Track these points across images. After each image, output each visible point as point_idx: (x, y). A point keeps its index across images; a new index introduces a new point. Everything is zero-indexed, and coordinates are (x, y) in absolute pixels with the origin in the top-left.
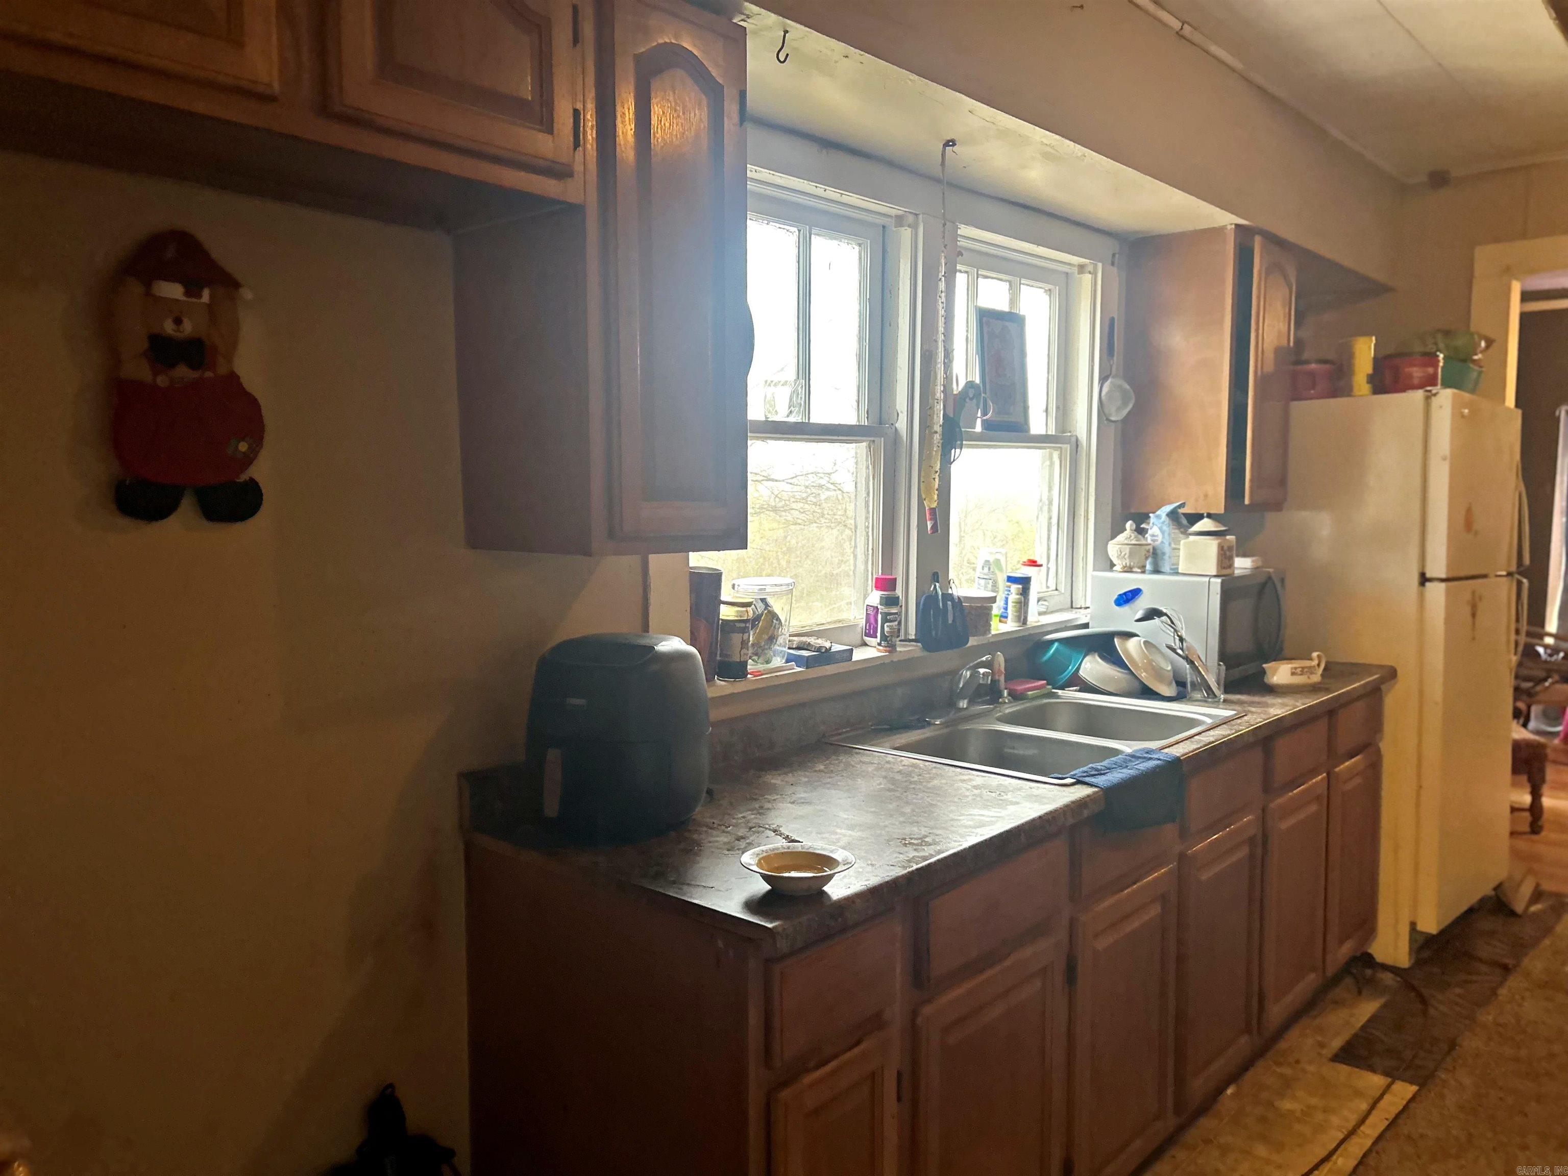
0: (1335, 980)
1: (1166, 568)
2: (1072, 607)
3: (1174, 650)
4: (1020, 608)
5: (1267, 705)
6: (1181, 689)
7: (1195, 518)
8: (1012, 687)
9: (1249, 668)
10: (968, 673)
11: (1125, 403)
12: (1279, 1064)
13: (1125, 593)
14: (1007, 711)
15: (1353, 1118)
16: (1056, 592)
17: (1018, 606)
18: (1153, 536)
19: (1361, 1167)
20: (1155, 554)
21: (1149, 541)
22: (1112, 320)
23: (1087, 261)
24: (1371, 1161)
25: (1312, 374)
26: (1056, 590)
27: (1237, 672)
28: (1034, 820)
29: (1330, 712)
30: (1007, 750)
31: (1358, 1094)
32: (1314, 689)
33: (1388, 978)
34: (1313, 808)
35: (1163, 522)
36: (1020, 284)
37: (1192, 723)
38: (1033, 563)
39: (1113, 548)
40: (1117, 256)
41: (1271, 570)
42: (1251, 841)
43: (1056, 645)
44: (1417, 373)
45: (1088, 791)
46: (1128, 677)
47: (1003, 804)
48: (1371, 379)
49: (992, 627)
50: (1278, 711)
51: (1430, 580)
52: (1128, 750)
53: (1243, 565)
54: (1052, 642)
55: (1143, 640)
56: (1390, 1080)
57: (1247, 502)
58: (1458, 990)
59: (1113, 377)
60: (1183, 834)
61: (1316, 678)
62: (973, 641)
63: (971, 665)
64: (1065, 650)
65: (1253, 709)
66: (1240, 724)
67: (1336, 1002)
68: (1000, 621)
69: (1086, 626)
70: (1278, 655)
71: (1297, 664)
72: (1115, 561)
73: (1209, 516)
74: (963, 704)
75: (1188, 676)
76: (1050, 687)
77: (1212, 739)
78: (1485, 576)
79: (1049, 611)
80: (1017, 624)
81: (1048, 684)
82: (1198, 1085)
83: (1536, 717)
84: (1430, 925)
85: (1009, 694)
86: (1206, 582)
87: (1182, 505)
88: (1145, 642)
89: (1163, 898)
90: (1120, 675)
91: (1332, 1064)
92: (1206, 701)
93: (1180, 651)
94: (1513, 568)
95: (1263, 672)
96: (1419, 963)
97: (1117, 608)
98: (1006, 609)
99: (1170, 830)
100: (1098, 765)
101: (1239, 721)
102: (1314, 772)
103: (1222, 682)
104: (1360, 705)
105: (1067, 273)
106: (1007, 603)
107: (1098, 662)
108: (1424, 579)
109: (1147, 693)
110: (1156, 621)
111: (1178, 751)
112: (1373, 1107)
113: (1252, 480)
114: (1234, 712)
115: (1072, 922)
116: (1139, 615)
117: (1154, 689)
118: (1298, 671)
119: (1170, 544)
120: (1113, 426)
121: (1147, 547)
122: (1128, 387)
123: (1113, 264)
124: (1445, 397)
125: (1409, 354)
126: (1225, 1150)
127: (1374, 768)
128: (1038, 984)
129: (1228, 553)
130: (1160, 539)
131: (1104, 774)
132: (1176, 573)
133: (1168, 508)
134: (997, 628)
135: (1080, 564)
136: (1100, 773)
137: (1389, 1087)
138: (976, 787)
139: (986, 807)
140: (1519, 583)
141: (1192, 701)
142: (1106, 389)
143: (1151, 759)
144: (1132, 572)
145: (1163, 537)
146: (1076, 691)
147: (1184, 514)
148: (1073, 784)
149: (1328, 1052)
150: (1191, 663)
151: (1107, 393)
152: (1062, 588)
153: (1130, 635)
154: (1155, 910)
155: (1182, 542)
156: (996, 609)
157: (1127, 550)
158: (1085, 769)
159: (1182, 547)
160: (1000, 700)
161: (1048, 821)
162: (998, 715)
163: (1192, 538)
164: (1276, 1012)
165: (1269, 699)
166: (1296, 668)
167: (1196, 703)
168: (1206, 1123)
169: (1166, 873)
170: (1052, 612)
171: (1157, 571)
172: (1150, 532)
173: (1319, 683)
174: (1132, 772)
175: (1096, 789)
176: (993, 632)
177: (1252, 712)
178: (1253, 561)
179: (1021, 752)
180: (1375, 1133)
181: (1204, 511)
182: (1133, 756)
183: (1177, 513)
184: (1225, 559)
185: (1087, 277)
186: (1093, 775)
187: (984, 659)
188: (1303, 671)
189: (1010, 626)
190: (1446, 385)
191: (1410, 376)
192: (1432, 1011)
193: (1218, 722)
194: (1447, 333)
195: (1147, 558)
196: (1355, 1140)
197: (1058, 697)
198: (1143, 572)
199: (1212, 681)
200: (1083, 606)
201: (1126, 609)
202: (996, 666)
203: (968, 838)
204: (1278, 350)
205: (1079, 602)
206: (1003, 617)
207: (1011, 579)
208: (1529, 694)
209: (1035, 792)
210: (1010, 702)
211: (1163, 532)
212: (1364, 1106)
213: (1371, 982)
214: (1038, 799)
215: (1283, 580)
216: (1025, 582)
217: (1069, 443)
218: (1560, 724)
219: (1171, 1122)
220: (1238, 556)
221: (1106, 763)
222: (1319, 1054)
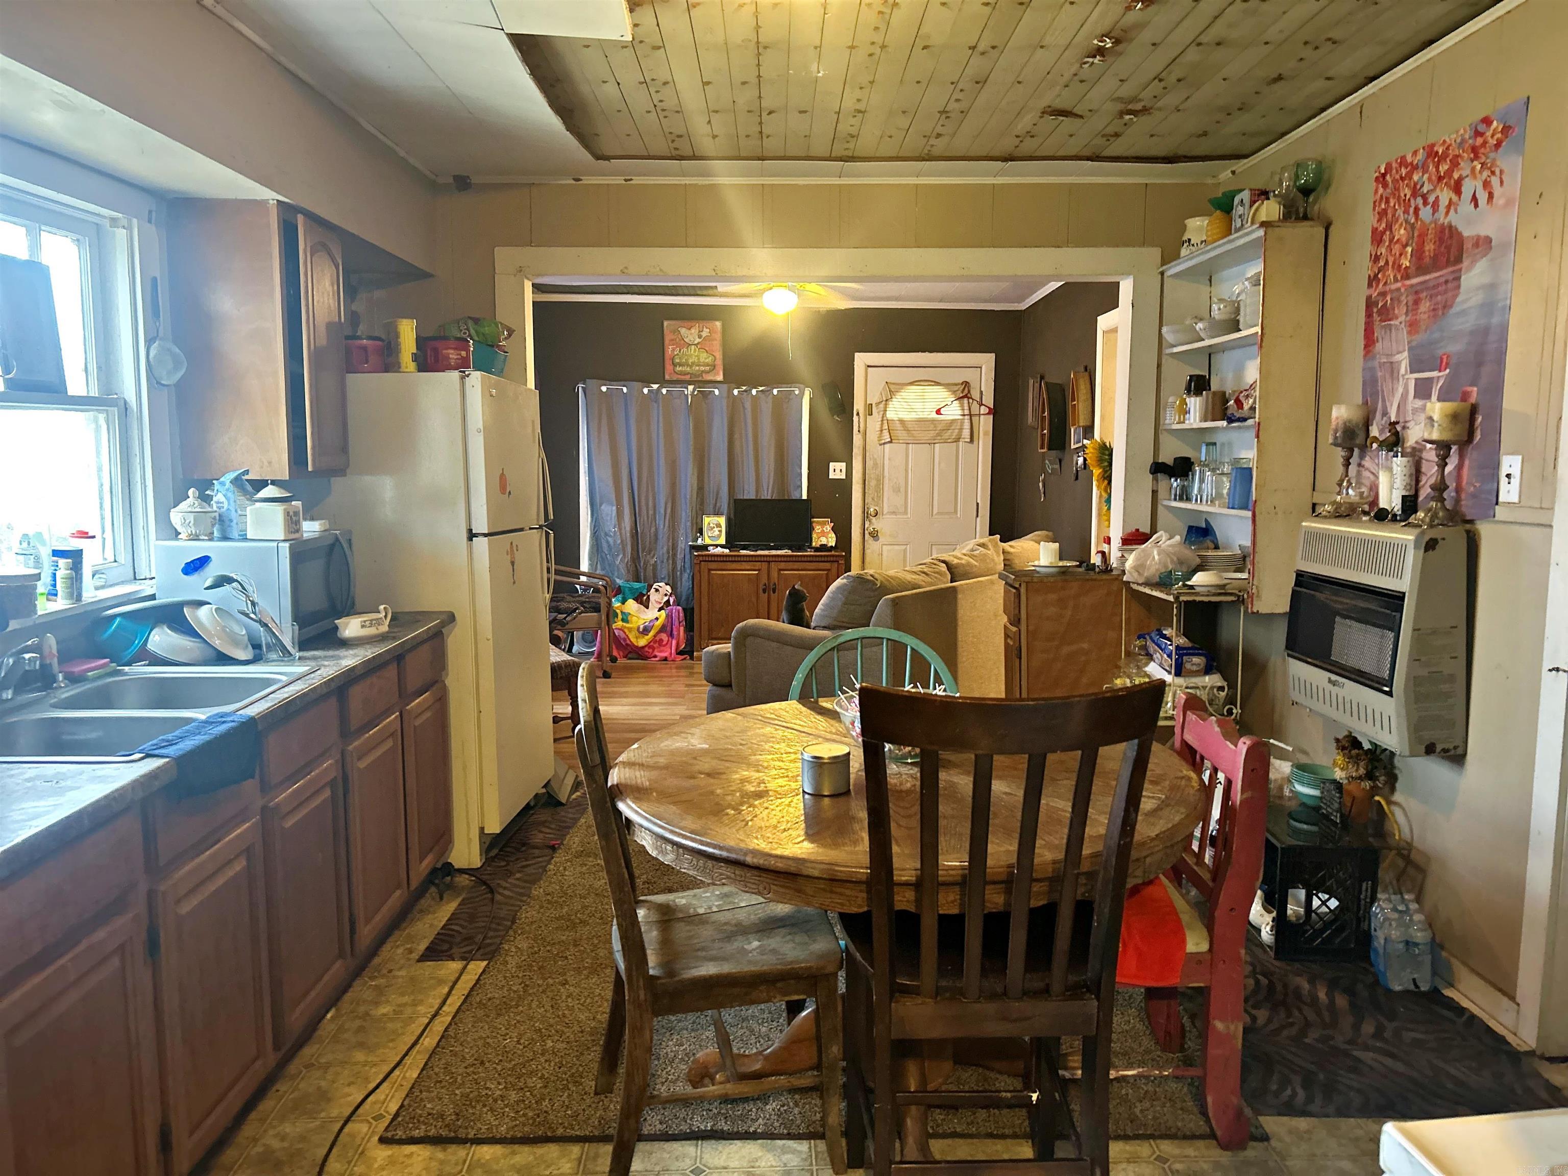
0: (420, 893)
1: (235, 534)
2: (135, 579)
3: (247, 615)
4: (72, 584)
5: (340, 658)
6: (257, 651)
7: (260, 484)
8: (67, 669)
9: (324, 625)
10: (11, 661)
11: (176, 368)
12: (372, 978)
13: (192, 562)
14: (64, 696)
15: (437, 1003)
16: (115, 564)
17: (69, 581)
18: (218, 503)
19: (443, 1040)
20: (222, 521)
21: (215, 508)
22: (154, 280)
23: (121, 215)
24: (451, 1032)
25: (365, 349)
26: (115, 561)
27: (312, 630)
28: (98, 801)
29: (398, 657)
30: (65, 737)
31: (441, 982)
32: (382, 638)
33: (463, 880)
34: (389, 744)
35: (227, 490)
36: (40, 230)
37: (267, 682)
38: (84, 535)
39: (176, 517)
40: (154, 214)
41: (338, 532)
42: (332, 783)
43: (118, 619)
44: (453, 355)
45: (160, 762)
46: (202, 645)
47: (62, 791)
48: (415, 358)
49: (38, 607)
50: (350, 662)
51: (476, 535)
52: (203, 717)
53: (311, 528)
54: (115, 616)
55: (214, 607)
56: (465, 962)
57: (310, 469)
58: (518, 875)
59: (160, 339)
60: (265, 787)
61: (384, 628)
62: (13, 625)
63: (14, 650)
64: (129, 624)
65: (326, 663)
66: (313, 679)
67: (421, 911)
68: (48, 600)
69: (153, 597)
70: (350, 610)
71: (366, 617)
72: (180, 529)
73: (274, 483)
74: (8, 694)
75: (263, 639)
76: (114, 664)
77: (286, 695)
78: (522, 530)
79: (108, 583)
80: (68, 602)
81: (112, 662)
82: (296, 1018)
83: (577, 642)
84: (494, 827)
85: (65, 678)
86: (273, 547)
87: (247, 472)
88: (216, 610)
89: (248, 852)
90: (191, 644)
91: (420, 964)
92: (283, 661)
93: (252, 616)
94: (542, 522)
95: (336, 628)
96: (489, 861)
97: (185, 577)
98: (54, 585)
99: (250, 786)
100: (170, 736)
101: (312, 675)
102: (387, 713)
103: (296, 640)
104: (426, 647)
105: (97, 224)
106: (55, 580)
107: (168, 634)
108: (471, 536)
109: (223, 659)
110: (227, 588)
111: (253, 711)
112: (452, 989)
113: (313, 448)
114: (308, 668)
115: (151, 895)
116: (208, 583)
117: (229, 654)
118: (367, 623)
119: (236, 511)
120: (166, 390)
121: (213, 515)
122: (177, 350)
123: (150, 221)
124: (476, 377)
125: (445, 338)
126: (326, 1067)
127: (442, 702)
128: (116, 962)
129: (294, 518)
130: (226, 506)
131: (175, 744)
132: (244, 538)
133: (233, 475)
134: (44, 607)
135: (140, 533)
136: (171, 743)
137: (465, 968)
138: (28, 780)
139: (41, 798)
140: (547, 534)
141: (268, 661)
142: (152, 353)
143: (224, 722)
144: (199, 540)
145: (229, 504)
146: (144, 665)
147: (247, 480)
148: (142, 758)
149: (415, 956)
150: (265, 625)
151: (155, 357)
152: (122, 559)
153: (201, 603)
154: (239, 866)
155: (248, 509)
156: (42, 587)
157: (191, 518)
158: (155, 742)
159: (248, 513)
160: (55, 685)
161: (115, 799)
162: (52, 701)
163: (258, 505)
164: (367, 932)
165: (342, 652)
166: (365, 621)
167: (273, 664)
168: (307, 1051)
169: (249, 827)
170: (111, 586)
171: (225, 538)
172: (215, 499)
173: (387, 632)
174: (206, 738)
175: (167, 760)
176: (40, 613)
177: (325, 666)
178: (320, 525)
179: (82, 737)
180: (453, 1009)
181: (269, 477)
182: (206, 722)
183: (242, 479)
184: (292, 523)
185: (121, 233)
186: (163, 747)
187: (30, 643)
188: (372, 623)
189: (61, 604)
190: (477, 369)
191: (447, 358)
192: (498, 897)
193: (292, 679)
194: (476, 321)
195: (213, 526)
196: (438, 1020)
197: (126, 674)
198: (211, 540)
199: (287, 641)
200: (148, 576)
201: (194, 578)
202: (46, 651)
203: (20, 832)
204: (329, 325)
205: (143, 572)
206: (52, 594)
207: (56, 553)
208: (562, 624)
209: (99, 773)
210: (66, 686)
211: (228, 499)
212: (446, 990)
213: (450, 887)
214: (102, 779)
215: (350, 542)
216: (76, 556)
217: (116, 406)
218: (595, 646)
219: (272, 1059)
220: (305, 519)
221: (177, 733)
222: (409, 959)
